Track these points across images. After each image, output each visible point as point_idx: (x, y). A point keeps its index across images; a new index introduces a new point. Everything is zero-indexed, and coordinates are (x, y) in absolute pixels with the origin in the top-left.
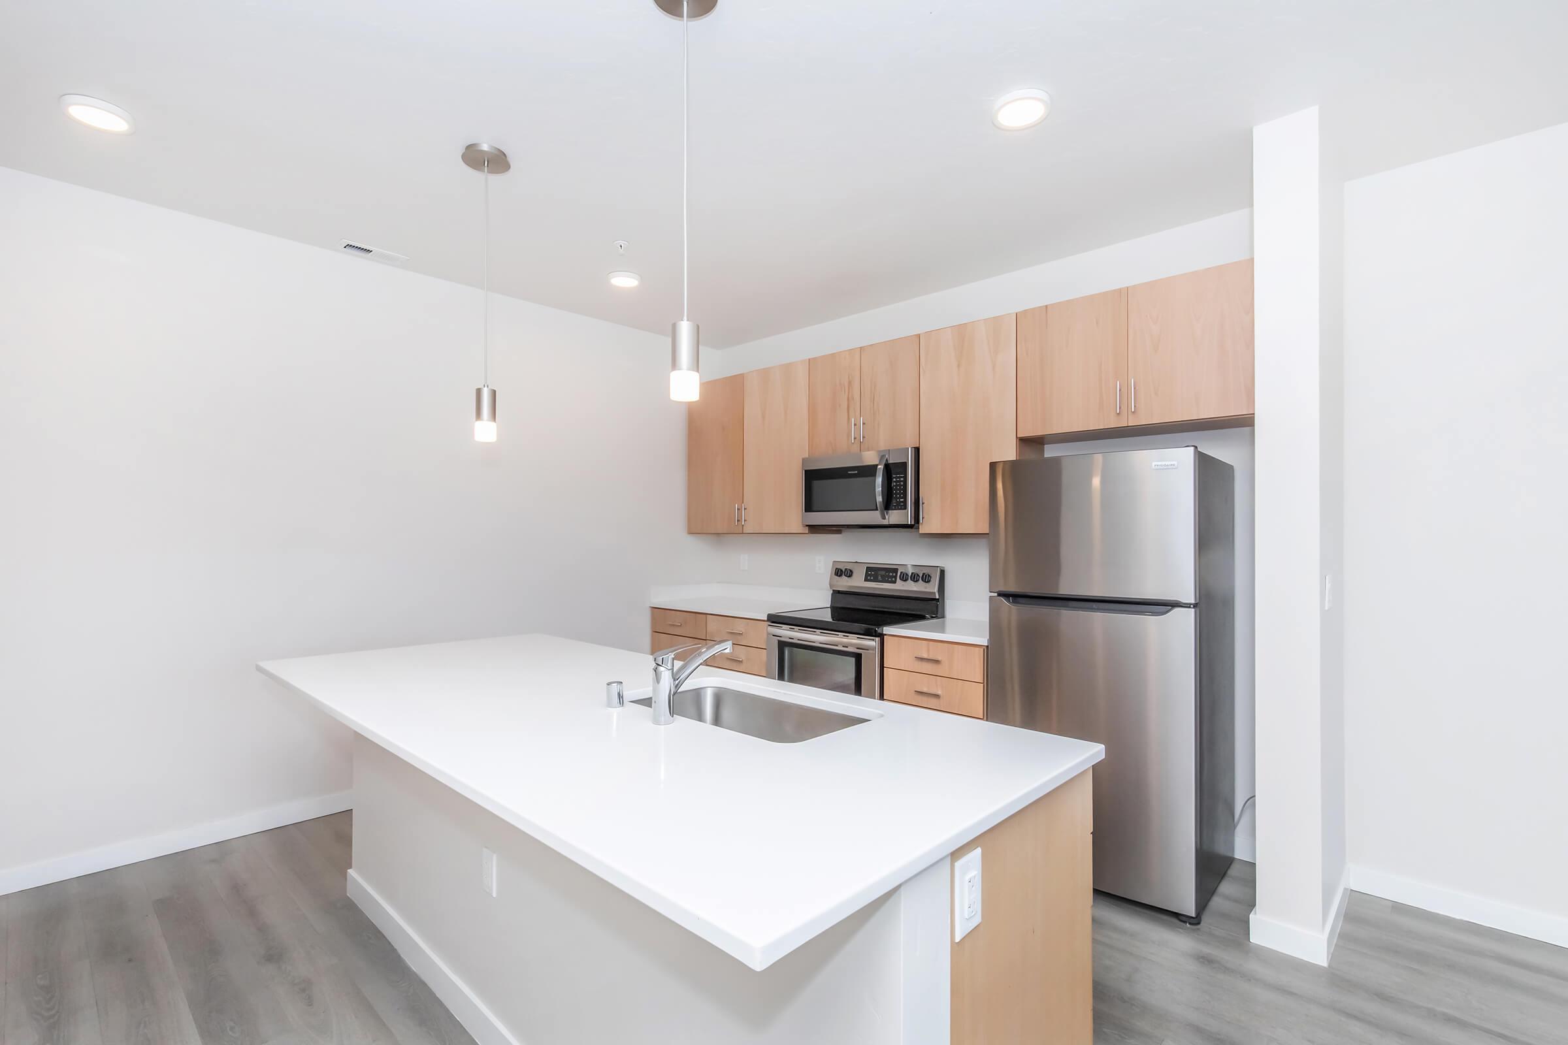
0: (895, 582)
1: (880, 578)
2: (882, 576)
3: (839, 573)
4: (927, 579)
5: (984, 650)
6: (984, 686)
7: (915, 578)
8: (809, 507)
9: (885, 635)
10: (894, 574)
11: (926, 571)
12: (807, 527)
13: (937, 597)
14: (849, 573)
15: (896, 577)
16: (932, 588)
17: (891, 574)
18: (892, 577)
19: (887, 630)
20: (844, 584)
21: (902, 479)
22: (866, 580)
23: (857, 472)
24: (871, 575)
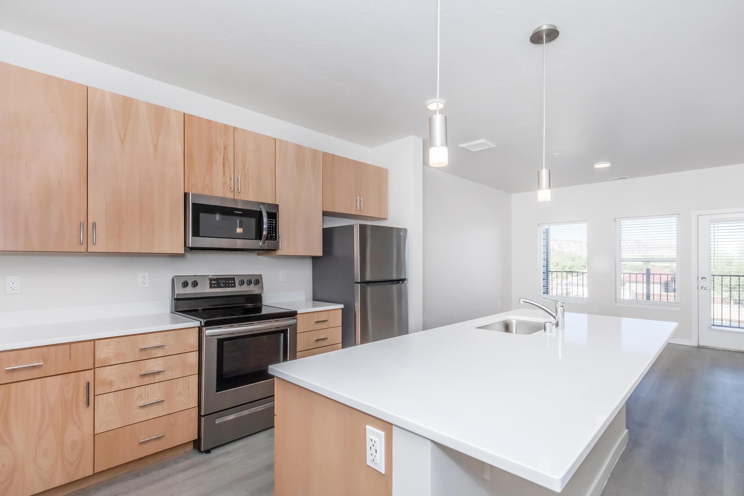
0: (235, 286)
1: (222, 285)
2: (223, 283)
3: (185, 284)
4: (256, 282)
7: (250, 283)
8: (196, 233)
9: (298, 314)
10: (233, 282)
14: (195, 284)
15: (234, 283)
17: (230, 282)
18: (232, 283)
22: (211, 287)
23: (241, 213)
24: (214, 284)
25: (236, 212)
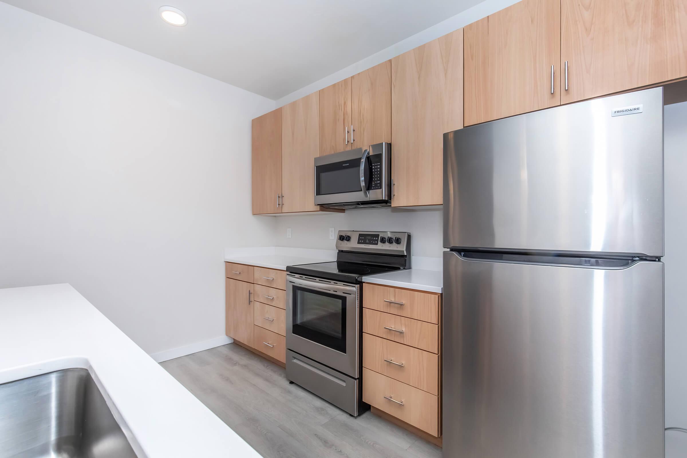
0: (377, 244)
1: (367, 241)
2: (369, 240)
3: (342, 238)
4: (398, 241)
5: (439, 296)
6: (438, 326)
7: (390, 241)
8: (319, 192)
9: (364, 282)
10: (377, 238)
11: (398, 236)
12: (319, 206)
13: (405, 254)
14: (348, 239)
15: (377, 241)
16: (402, 248)
17: (375, 238)
18: (376, 240)
19: (365, 279)
20: (346, 246)
21: (379, 166)
22: (359, 243)
23: (348, 164)
24: (362, 239)
25: (345, 165)
